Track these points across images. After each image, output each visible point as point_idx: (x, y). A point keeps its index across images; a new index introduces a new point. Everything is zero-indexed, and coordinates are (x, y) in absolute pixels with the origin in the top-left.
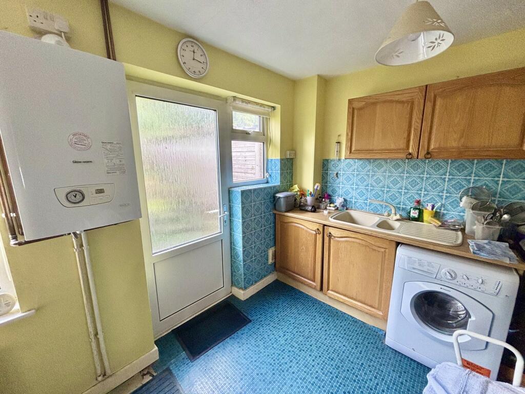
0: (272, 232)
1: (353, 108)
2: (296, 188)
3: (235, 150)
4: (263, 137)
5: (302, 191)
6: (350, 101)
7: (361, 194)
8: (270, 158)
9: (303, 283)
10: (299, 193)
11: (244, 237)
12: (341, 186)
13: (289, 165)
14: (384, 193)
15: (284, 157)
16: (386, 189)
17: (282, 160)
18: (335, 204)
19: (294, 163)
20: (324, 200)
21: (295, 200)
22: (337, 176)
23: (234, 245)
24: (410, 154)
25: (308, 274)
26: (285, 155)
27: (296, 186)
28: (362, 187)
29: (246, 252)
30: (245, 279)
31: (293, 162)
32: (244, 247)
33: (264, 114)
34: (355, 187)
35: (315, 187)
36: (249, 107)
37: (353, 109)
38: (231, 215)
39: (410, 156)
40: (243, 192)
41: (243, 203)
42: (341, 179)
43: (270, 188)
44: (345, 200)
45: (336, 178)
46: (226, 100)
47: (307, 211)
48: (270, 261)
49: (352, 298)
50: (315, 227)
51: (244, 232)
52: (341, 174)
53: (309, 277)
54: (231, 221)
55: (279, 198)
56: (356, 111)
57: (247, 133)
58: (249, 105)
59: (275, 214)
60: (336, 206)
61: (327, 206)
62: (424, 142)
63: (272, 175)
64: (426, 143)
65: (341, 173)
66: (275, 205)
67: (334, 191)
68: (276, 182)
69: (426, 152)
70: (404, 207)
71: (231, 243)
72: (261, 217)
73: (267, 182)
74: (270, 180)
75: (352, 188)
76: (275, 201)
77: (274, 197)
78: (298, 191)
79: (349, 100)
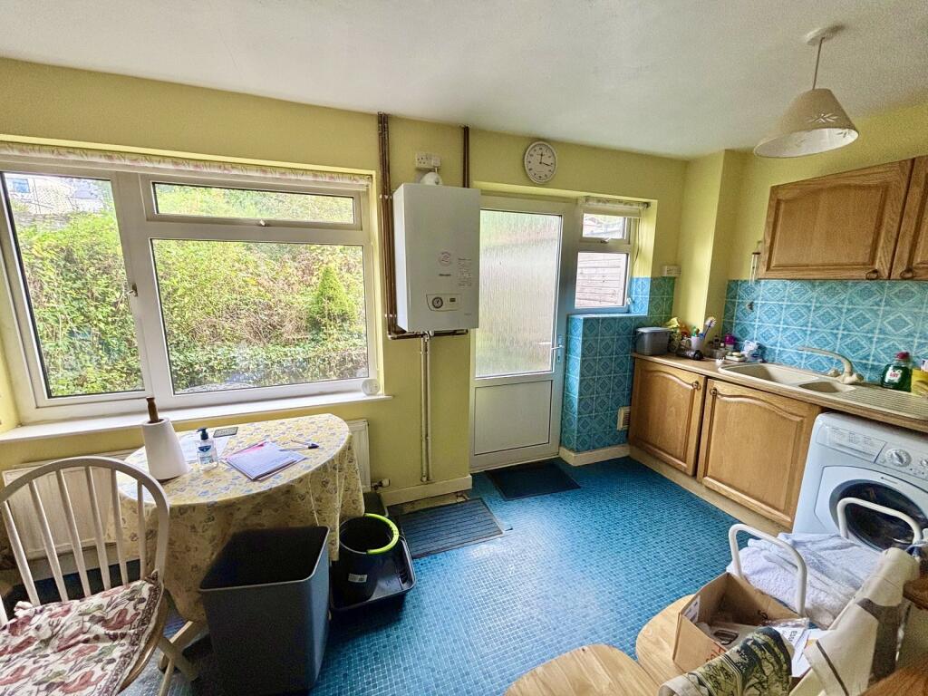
0: (627, 383)
1: (778, 200)
2: (675, 323)
3: (582, 265)
4: (627, 246)
5: (686, 327)
6: (775, 190)
7: (793, 339)
8: (635, 276)
9: (668, 463)
10: (678, 331)
11: (581, 382)
12: (757, 323)
13: (667, 287)
14: (837, 338)
15: (657, 275)
16: (841, 332)
17: (653, 279)
18: (742, 353)
19: (676, 285)
20: (722, 345)
21: (671, 340)
22: (751, 308)
23: (568, 391)
24: (875, 271)
25: (676, 449)
26: (662, 271)
27: (675, 319)
28: (795, 327)
29: (583, 403)
30: (578, 438)
31: (673, 284)
32: (580, 394)
33: (631, 214)
34: (782, 326)
35: (708, 323)
36: (609, 206)
37: (779, 202)
38: (567, 350)
39: (875, 276)
40: (586, 320)
41: (584, 335)
42: (758, 312)
43: (630, 318)
44: (760, 347)
45: (749, 311)
46: (577, 199)
47: (687, 358)
48: (620, 426)
49: (743, 492)
50: (693, 379)
51: (582, 375)
52: (759, 305)
53: (678, 455)
54: (566, 359)
55: (643, 333)
56: (783, 206)
57: (603, 241)
58: (608, 204)
59: (635, 358)
60: (743, 356)
61: (726, 354)
62: (902, 252)
63: (637, 302)
64: (906, 256)
65: (759, 302)
66: (635, 344)
67: (744, 332)
68: (641, 310)
69: (905, 268)
70: (876, 363)
71: (564, 387)
72: (611, 359)
73: (628, 312)
74: (632, 308)
75: (777, 329)
76: (635, 337)
77: (635, 333)
78: (677, 327)
79: (773, 187)
